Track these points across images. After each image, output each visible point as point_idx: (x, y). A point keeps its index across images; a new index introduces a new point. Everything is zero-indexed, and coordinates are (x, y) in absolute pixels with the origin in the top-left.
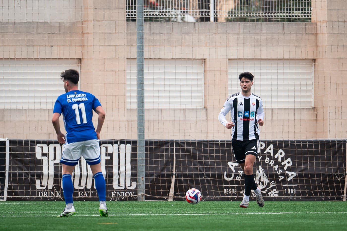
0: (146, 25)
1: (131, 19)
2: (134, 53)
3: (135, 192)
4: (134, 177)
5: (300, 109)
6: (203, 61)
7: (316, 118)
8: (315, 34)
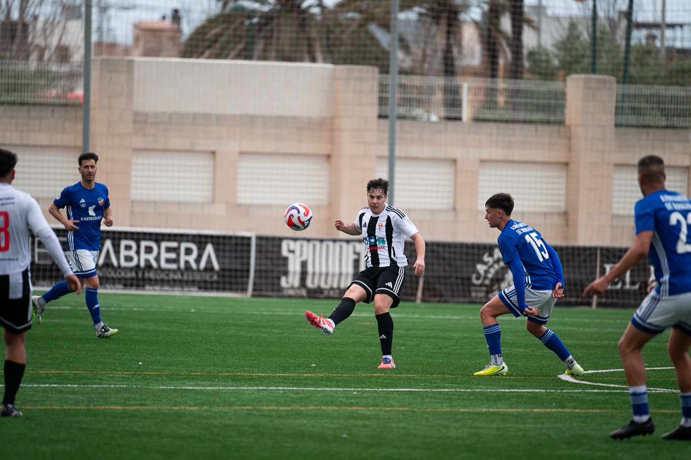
0: (398, 123)
1: (382, 116)
2: (384, 150)
5: (552, 214)
6: (454, 161)
7: (567, 224)
8: (569, 138)
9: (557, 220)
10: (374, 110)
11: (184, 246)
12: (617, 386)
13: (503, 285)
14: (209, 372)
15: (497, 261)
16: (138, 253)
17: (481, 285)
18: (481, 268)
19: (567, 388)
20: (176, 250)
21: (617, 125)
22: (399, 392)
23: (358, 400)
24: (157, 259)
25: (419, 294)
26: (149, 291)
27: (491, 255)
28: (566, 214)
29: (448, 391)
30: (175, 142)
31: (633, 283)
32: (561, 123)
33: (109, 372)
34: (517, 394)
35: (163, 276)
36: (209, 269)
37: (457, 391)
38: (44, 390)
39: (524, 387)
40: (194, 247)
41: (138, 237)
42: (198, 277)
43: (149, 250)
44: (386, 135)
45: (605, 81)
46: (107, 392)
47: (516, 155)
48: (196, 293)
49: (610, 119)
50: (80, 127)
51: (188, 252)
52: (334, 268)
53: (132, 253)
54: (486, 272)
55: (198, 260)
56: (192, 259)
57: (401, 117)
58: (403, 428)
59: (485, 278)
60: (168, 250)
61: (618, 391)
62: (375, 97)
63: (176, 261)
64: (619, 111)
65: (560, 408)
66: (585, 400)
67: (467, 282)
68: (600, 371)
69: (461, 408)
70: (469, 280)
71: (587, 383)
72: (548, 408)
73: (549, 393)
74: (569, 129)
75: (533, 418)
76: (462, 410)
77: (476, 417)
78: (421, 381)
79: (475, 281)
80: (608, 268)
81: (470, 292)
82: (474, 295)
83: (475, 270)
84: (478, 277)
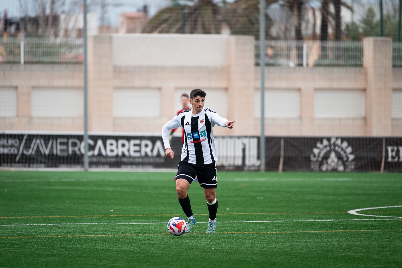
0: (266, 69)
1: (257, 64)
2: (259, 84)
3: (259, 166)
4: (259, 158)
5: (357, 119)
6: (299, 90)
7: (366, 124)
8: (366, 74)
9: (360, 122)
10: (252, 61)
11: (144, 142)
12: (380, 216)
13: (329, 161)
14: (147, 214)
15: (326, 147)
16: (117, 147)
17: (317, 161)
18: (316, 151)
19: (351, 218)
20: (139, 145)
21: (394, 66)
22: (254, 223)
23: (228, 228)
24: (129, 151)
25: (281, 167)
26: (124, 170)
27: (322, 143)
28: (365, 119)
29: (282, 222)
30: (138, 83)
32: (361, 66)
33: (89, 216)
34: (321, 222)
35: (132, 160)
36: (159, 155)
37: (287, 222)
38: (50, 227)
39: (326, 219)
40: (149, 143)
41: (117, 138)
42: (152, 160)
43: (123, 145)
44: (259, 76)
45: (385, 41)
46: (86, 227)
47: (335, 85)
48: (151, 170)
49: (389, 63)
50: (82, 75)
51: (146, 146)
52: (231, 153)
53: (114, 147)
54: (319, 153)
55: (152, 151)
56: (148, 150)
57: (268, 65)
58: (251, 243)
59: (319, 156)
60: (135, 145)
61: (380, 219)
62: (252, 54)
63: (139, 151)
64: (394, 58)
65: (344, 230)
66: (360, 225)
67: (308, 160)
68: (373, 208)
69: (287, 231)
70: (309, 158)
71: (363, 215)
72: (337, 230)
73: (340, 221)
74: (366, 69)
75: (327, 236)
76: (287, 232)
77: (294, 236)
78: (268, 216)
79: (313, 159)
80: (390, 149)
81: (310, 165)
82: (312, 167)
83: (312, 152)
84: (315, 156)
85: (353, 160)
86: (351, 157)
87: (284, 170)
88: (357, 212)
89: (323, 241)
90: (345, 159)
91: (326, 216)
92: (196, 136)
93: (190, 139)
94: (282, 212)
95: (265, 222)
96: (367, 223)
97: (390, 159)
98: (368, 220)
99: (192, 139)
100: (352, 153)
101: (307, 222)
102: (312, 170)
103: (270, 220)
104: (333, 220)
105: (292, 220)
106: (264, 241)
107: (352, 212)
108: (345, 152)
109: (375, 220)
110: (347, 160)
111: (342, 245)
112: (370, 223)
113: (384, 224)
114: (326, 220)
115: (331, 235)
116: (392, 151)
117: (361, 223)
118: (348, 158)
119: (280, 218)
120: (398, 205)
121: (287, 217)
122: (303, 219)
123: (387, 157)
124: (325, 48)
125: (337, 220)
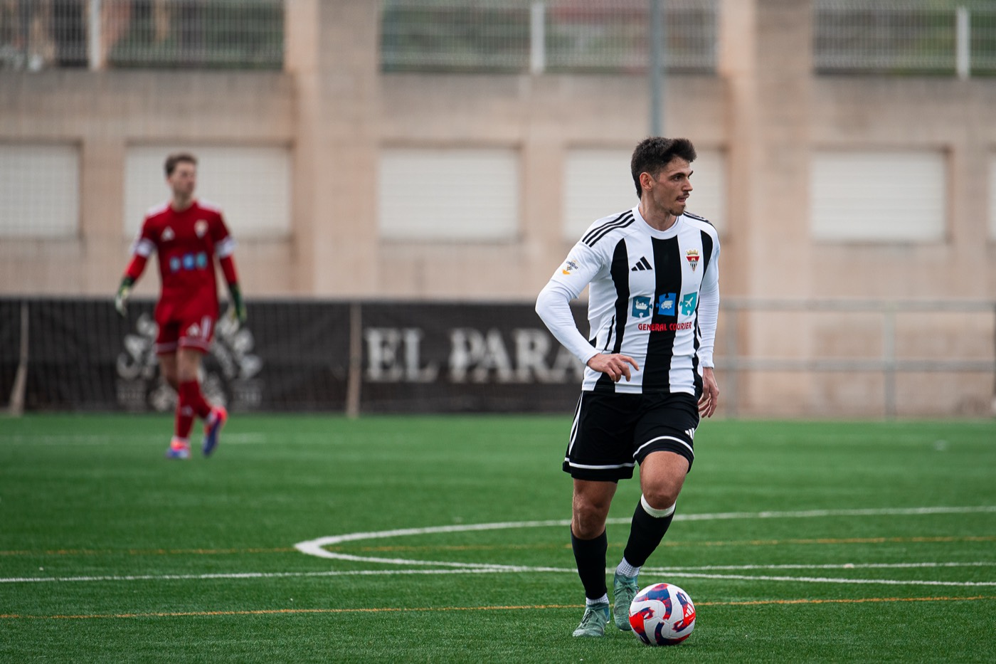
5: (265, 240)
7: (294, 256)
8: (293, 93)
9: (277, 252)
12: (407, 562)
17: (139, 377)
18: (135, 346)
19: (313, 569)
21: (386, 69)
25: (18, 396)
28: (291, 239)
29: (90, 581)
31: (422, 365)
32: (273, 67)
34: (219, 583)
37: (107, 581)
39: (232, 570)
49: (367, 56)
61: (410, 572)
64: (387, 41)
65: (303, 607)
66: (350, 590)
67: (108, 374)
68: (373, 535)
69: (118, 612)
70: (113, 368)
71: (350, 558)
72: (280, 607)
73: (280, 578)
74: (292, 77)
75: (255, 627)
76: (119, 616)
77: (146, 628)
78: (38, 563)
79: (124, 370)
80: (374, 338)
81: (114, 391)
82: (122, 396)
83: (123, 349)
84: (130, 361)
85: (257, 376)
86: (250, 366)
87: (28, 407)
88: (327, 548)
89: (246, 643)
90: (229, 371)
91: (229, 562)
92: (666, 309)
93: (641, 314)
94: (77, 547)
95: (35, 583)
96: (372, 584)
97: (375, 373)
98: (370, 576)
99: (651, 315)
100: (253, 352)
101: (171, 580)
102: (120, 409)
103: (47, 574)
104: (254, 575)
105: (121, 574)
106: (52, 647)
107: (310, 547)
108: (229, 349)
109: (394, 576)
110: (237, 377)
111: (312, 658)
112: (380, 585)
113: (430, 588)
114: (233, 575)
115: (268, 625)
116: (384, 344)
117: (353, 586)
118: (237, 367)
119: (78, 569)
120: (451, 523)
121: (103, 565)
122: (156, 572)
123: (365, 364)
124: (143, 8)
125: (270, 575)
